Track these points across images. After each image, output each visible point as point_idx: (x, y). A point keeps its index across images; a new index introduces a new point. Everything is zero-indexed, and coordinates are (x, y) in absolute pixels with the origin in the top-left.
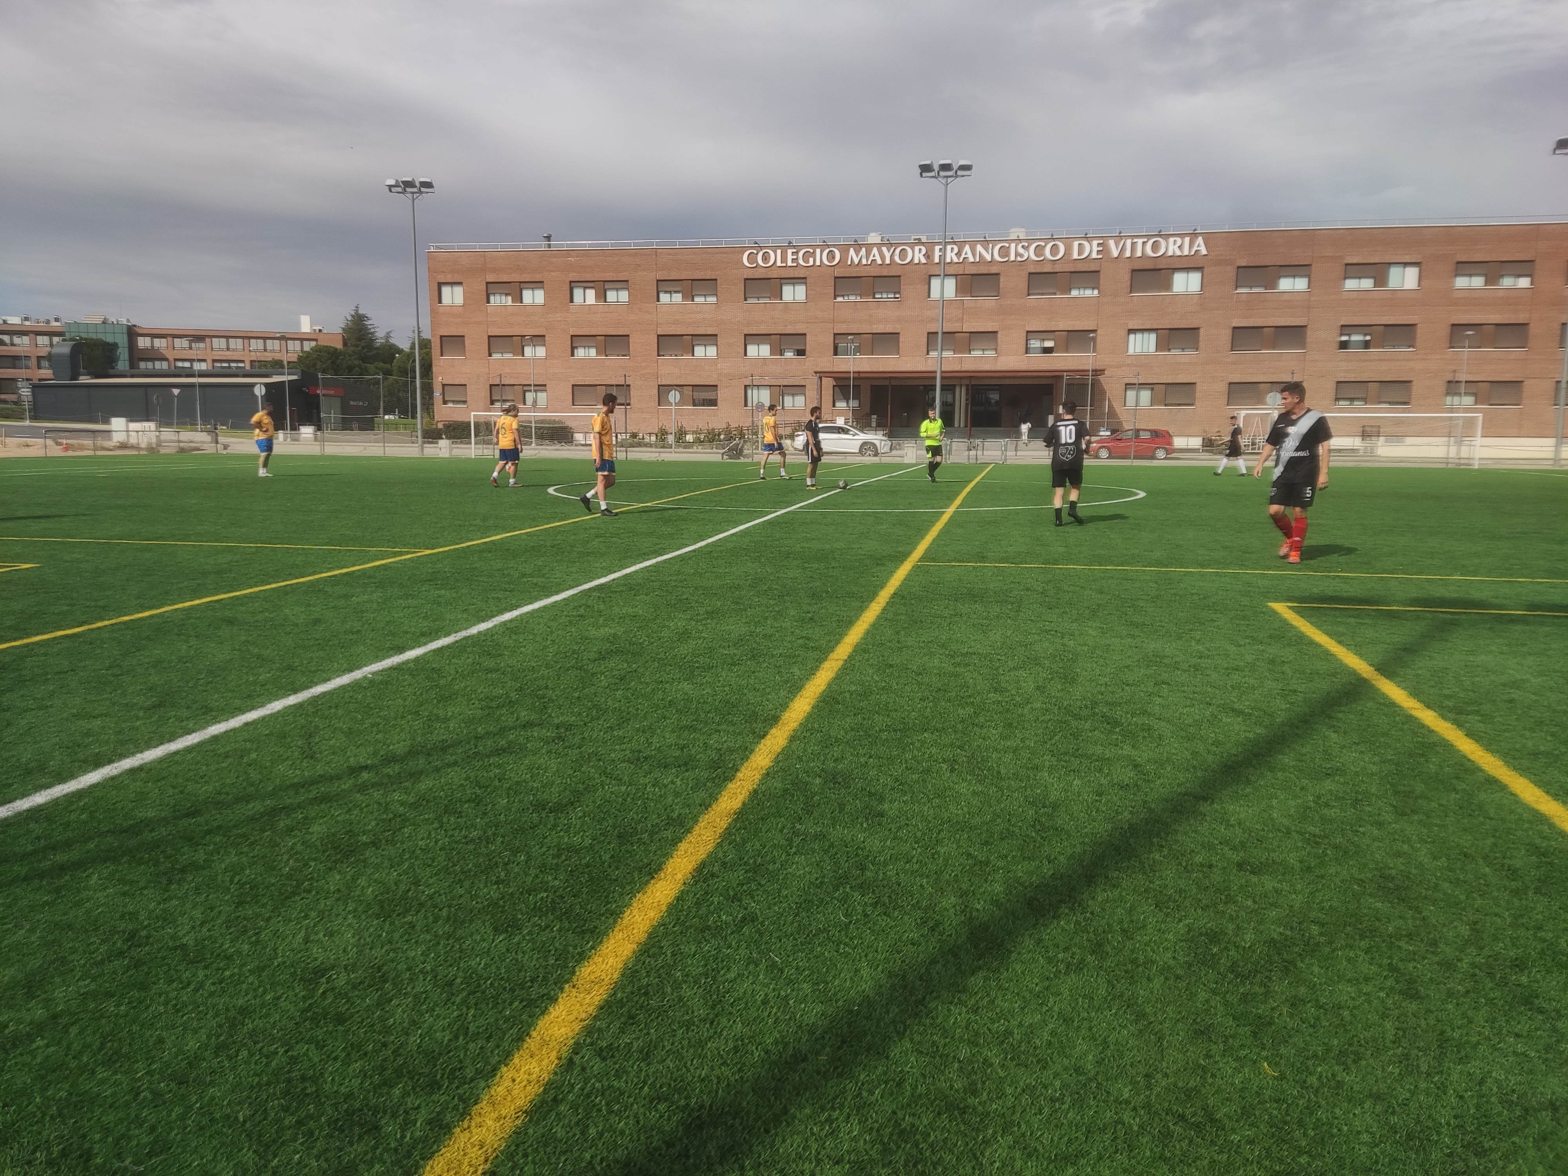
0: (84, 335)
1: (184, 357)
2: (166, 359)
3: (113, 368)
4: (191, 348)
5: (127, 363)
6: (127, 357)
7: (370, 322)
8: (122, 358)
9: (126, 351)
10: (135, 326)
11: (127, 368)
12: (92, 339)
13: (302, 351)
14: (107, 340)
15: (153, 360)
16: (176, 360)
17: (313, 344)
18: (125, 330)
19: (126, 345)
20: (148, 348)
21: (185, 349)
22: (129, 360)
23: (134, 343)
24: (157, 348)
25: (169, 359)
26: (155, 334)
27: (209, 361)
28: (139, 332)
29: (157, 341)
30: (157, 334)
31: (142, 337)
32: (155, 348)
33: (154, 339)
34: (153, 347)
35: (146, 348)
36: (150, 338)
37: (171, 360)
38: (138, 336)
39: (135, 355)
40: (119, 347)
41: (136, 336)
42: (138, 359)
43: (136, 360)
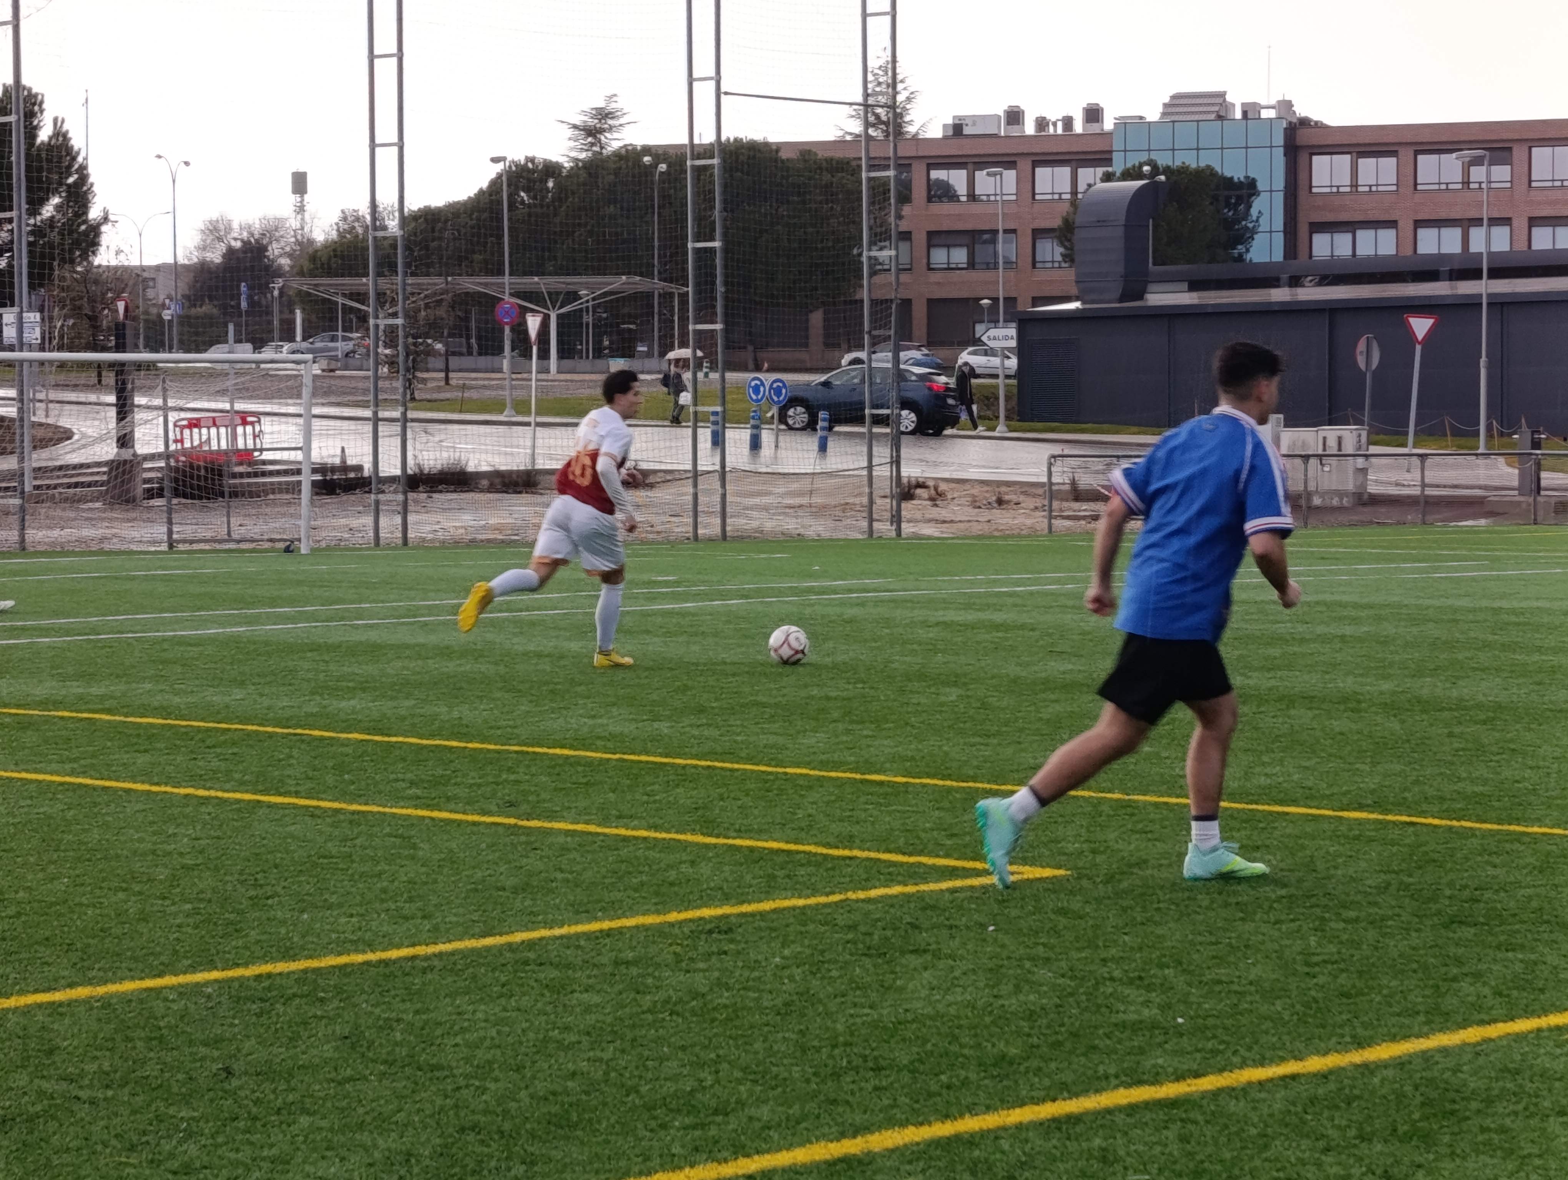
0: (1164, 160)
1: (1443, 215)
2: (1392, 224)
3: (1240, 258)
4: (1466, 183)
5: (1279, 240)
6: (1279, 223)
8: (1264, 224)
10: (1304, 122)
11: (1278, 256)
12: (1183, 170)
14: (1228, 174)
15: (1351, 227)
16: (1419, 224)
18: (1279, 139)
19: (1280, 183)
20: (1342, 189)
21: (1451, 186)
22: (1285, 232)
23: (1302, 176)
24: (1367, 189)
25: (1400, 224)
26: (1365, 145)
27: (1520, 223)
28: (1315, 142)
29: (1367, 165)
30: (1370, 145)
31: (1328, 157)
32: (1360, 189)
33: (1360, 161)
34: (1354, 185)
35: (1335, 190)
36: (1348, 157)
37: (1406, 225)
38: (1312, 154)
39: (1300, 214)
40: (1258, 193)
41: (1307, 155)
42: (1311, 224)
43: (1303, 230)
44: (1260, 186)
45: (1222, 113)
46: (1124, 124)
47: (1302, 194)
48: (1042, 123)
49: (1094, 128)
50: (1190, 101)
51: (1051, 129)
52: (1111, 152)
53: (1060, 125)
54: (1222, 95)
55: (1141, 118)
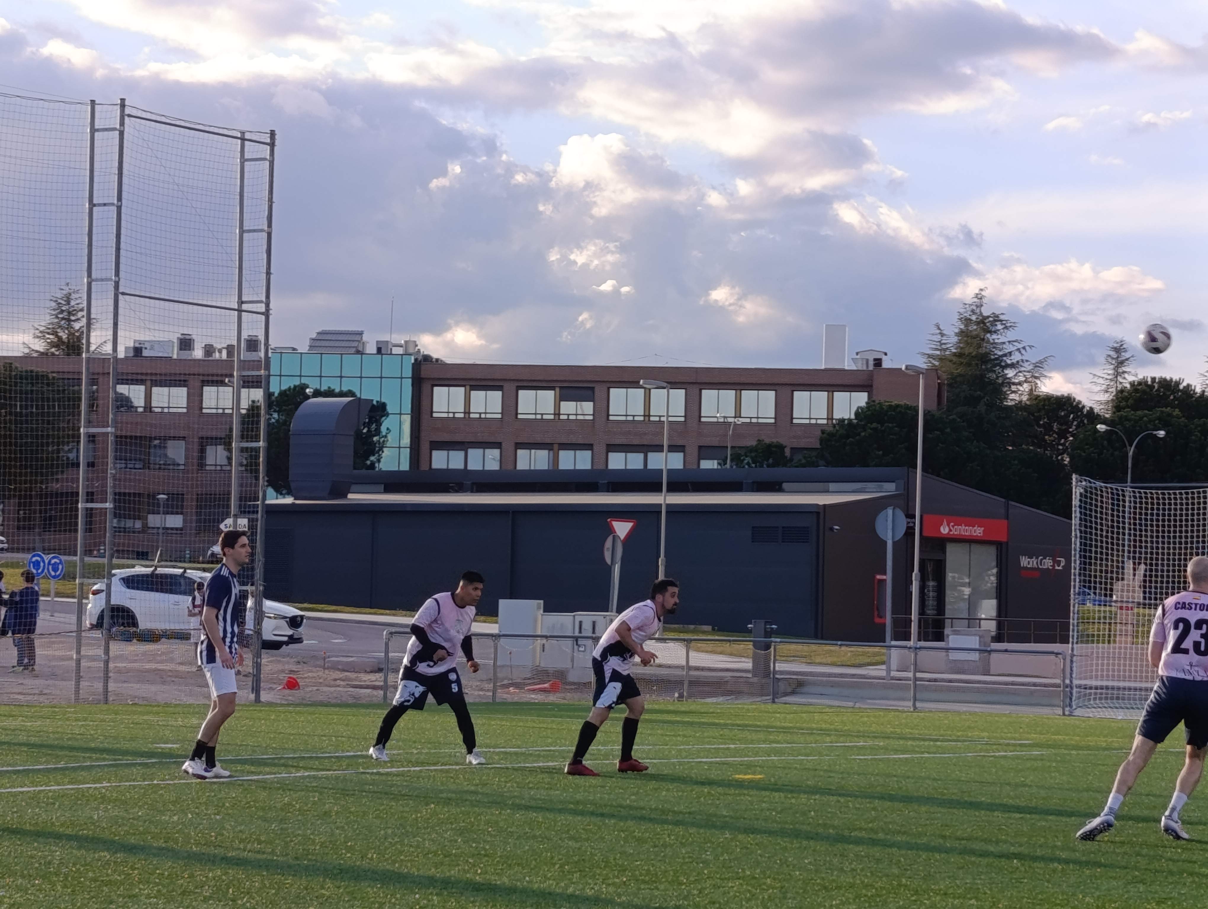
0: (315, 385)
1: (539, 439)
2: (497, 445)
3: (372, 466)
4: (557, 414)
5: (406, 453)
6: (406, 440)
7: (1010, 335)
9: (407, 420)
10: (427, 358)
11: (405, 466)
13: (830, 418)
14: (363, 396)
15: (463, 446)
16: (518, 445)
17: (861, 399)
18: (408, 372)
19: (407, 408)
20: (457, 415)
21: (545, 417)
22: (411, 448)
23: (425, 403)
24: (477, 416)
25: (503, 445)
26: (477, 380)
27: (600, 448)
28: (435, 375)
29: (478, 396)
30: (481, 380)
31: (446, 389)
32: (472, 416)
33: (473, 392)
34: (467, 412)
35: (451, 415)
36: (463, 389)
37: (508, 446)
38: (433, 386)
39: (423, 434)
40: (387, 415)
41: (430, 386)
42: (431, 442)
43: (425, 446)
44: (389, 409)
45: (360, 349)
46: (278, 353)
47: (425, 417)
48: (209, 350)
49: (254, 356)
50: (334, 337)
51: (217, 355)
53: (224, 352)
54: (361, 334)
55: (294, 349)
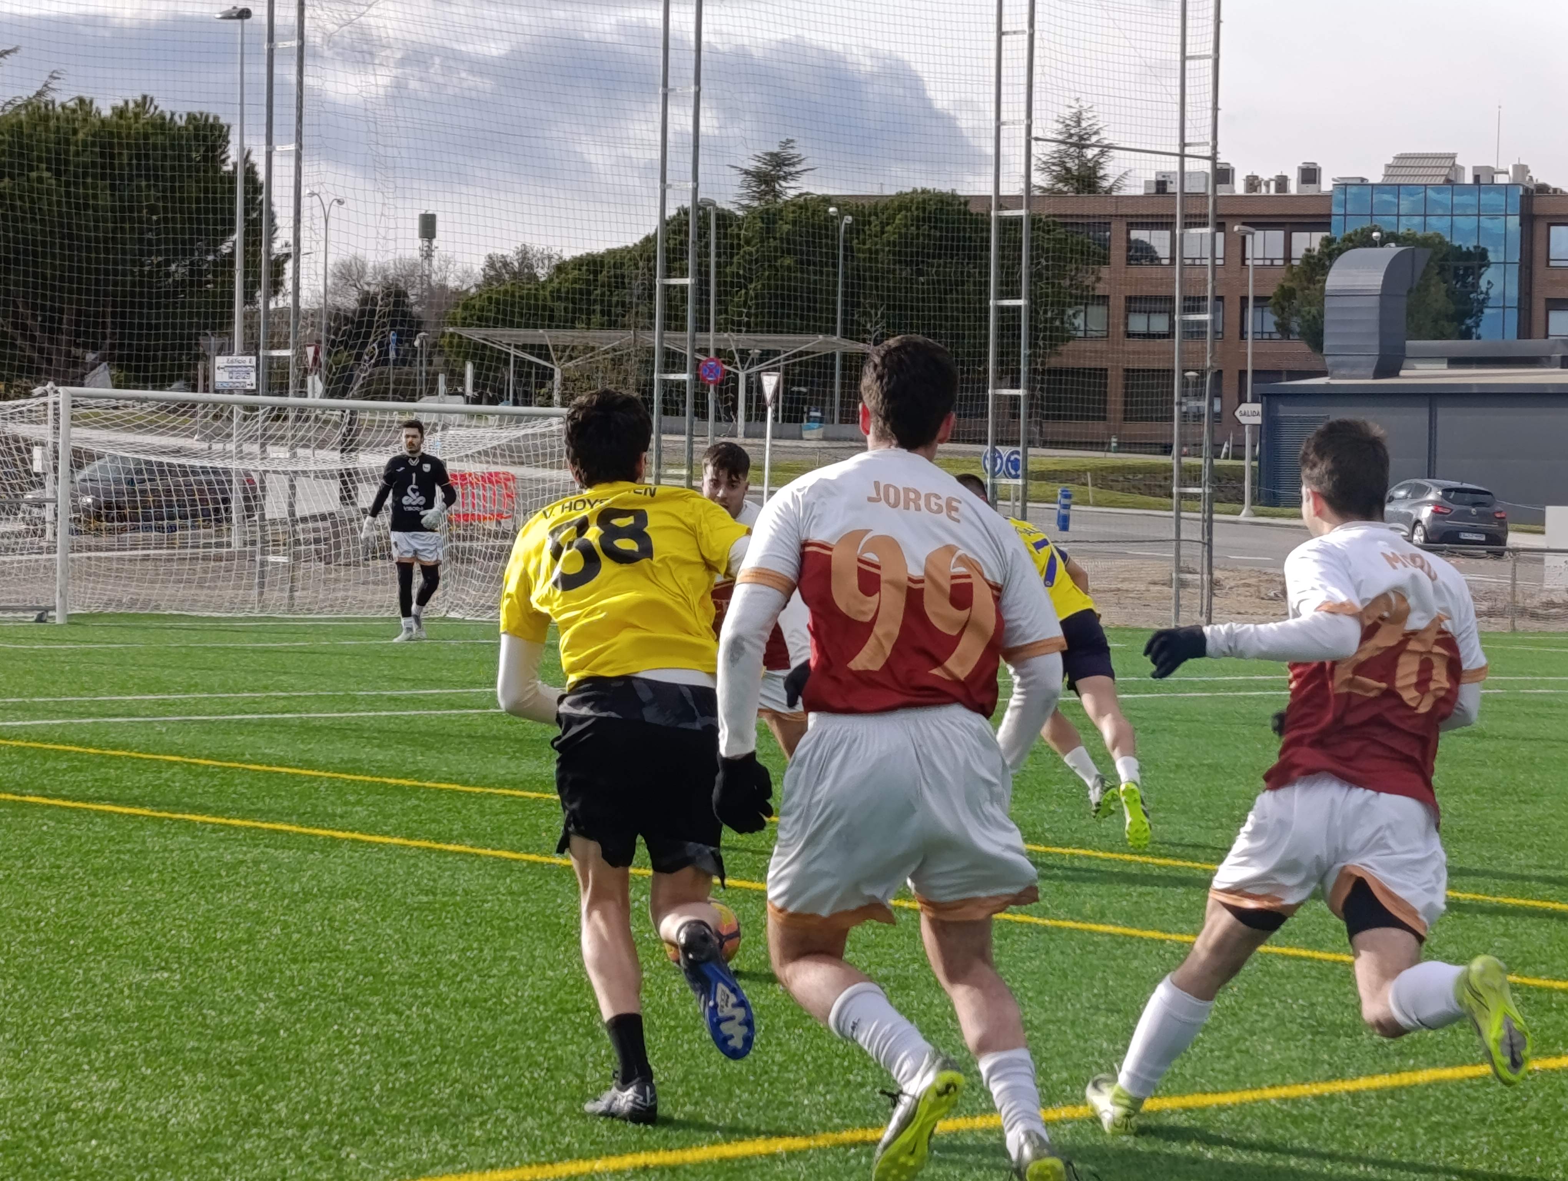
3: (1465, 333)
5: (1511, 317)
6: (1512, 295)
8: (1495, 298)
9: (1514, 272)
10: (1543, 189)
11: (1511, 335)
18: (1515, 207)
19: (1513, 255)
22: (1519, 309)
28: (1552, 211)
38: (1550, 225)
39: (1536, 289)
40: (1488, 265)
41: (1545, 226)
42: (1548, 300)
43: (1539, 306)
44: (1491, 257)
45: (1452, 178)
46: (1343, 186)
47: (1539, 267)
48: (1253, 183)
49: (1310, 190)
50: (1417, 163)
51: (1264, 189)
52: (1330, 216)
53: (1273, 185)
54: (1453, 157)
55: (1363, 179)
